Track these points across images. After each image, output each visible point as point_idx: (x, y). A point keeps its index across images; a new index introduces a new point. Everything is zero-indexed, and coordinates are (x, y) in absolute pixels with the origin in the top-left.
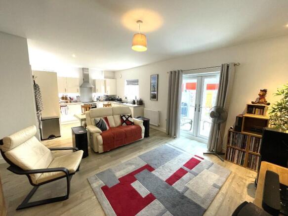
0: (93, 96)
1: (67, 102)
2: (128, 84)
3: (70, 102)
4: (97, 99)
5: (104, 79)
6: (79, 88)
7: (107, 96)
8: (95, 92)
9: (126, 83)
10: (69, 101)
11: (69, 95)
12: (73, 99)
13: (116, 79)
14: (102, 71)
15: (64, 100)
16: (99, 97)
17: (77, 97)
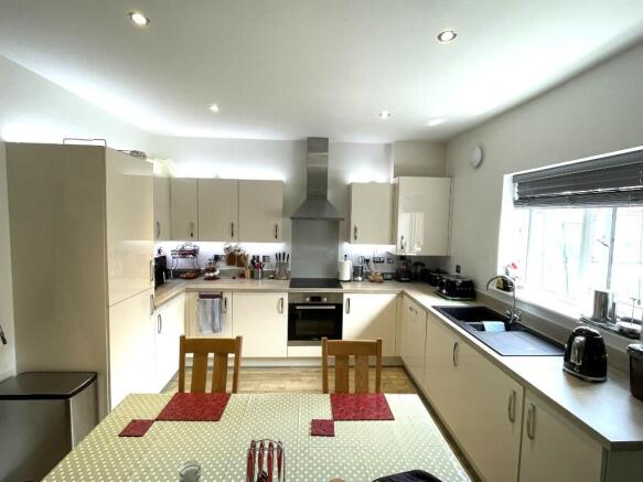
1: (242, 276)
2: (523, 200)
3: (252, 276)
4: (356, 272)
5: (392, 181)
7: (403, 258)
10: (248, 273)
11: (251, 249)
12: (260, 266)
13: (451, 176)
15: (235, 268)
16: (367, 261)
17: (278, 256)
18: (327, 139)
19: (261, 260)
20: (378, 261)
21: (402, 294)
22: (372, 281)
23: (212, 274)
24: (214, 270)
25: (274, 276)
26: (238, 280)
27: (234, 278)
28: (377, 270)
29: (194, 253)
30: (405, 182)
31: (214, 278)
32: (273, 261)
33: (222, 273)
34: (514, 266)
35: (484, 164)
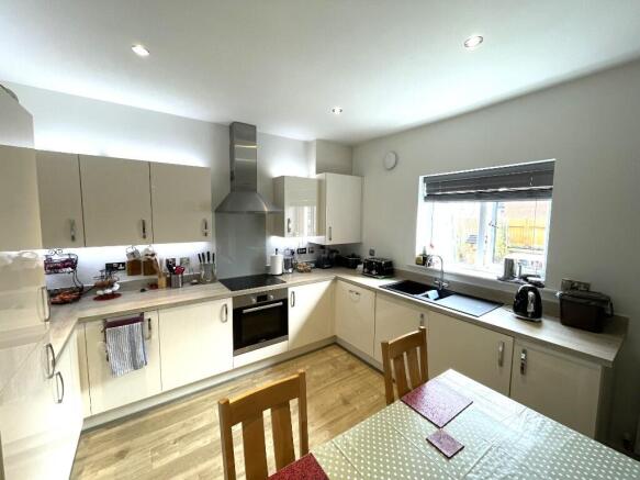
0: (270, 252)
1: (154, 286)
3: (169, 284)
4: (288, 264)
5: (317, 176)
6: (210, 217)
8: (280, 231)
9: (422, 190)
10: (162, 281)
11: (165, 251)
12: (180, 270)
14: (307, 144)
15: (141, 277)
16: (293, 253)
17: (201, 257)
18: (254, 128)
19: (178, 263)
20: (302, 251)
21: (336, 279)
22: (302, 272)
23: (109, 291)
24: (111, 285)
25: (198, 280)
26: (149, 293)
27: (143, 290)
28: (301, 260)
29: (71, 263)
30: (331, 178)
31: (113, 296)
32: (195, 263)
33: (123, 286)
34: (432, 246)
35: (398, 166)
